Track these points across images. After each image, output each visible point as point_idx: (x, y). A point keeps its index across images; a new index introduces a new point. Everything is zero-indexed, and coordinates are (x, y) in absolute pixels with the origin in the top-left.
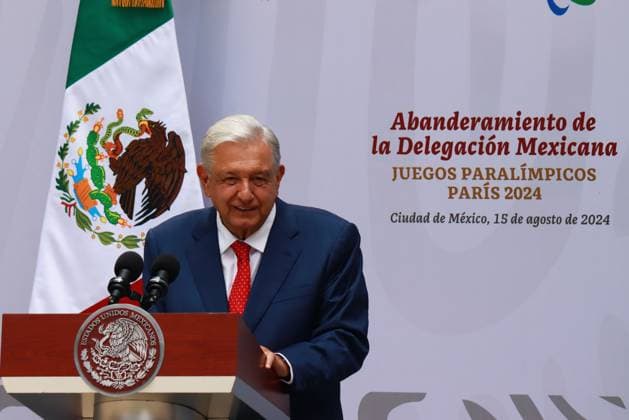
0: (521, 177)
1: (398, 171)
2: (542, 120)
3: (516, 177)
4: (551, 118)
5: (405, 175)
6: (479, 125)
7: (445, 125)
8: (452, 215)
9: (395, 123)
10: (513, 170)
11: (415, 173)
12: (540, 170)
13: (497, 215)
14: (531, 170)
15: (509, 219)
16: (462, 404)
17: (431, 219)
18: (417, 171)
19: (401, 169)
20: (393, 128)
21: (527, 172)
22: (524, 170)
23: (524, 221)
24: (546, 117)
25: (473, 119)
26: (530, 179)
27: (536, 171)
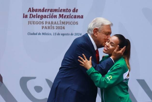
0: (60, 24)
1: (29, 22)
2: (65, 10)
3: (58, 24)
4: (67, 9)
5: (31, 23)
6: (49, 11)
7: (41, 11)
8: (43, 33)
9: (29, 10)
10: (58, 22)
11: (34, 23)
12: (64, 22)
13: (54, 33)
14: (62, 22)
15: (57, 34)
16: (45, 80)
17: (38, 34)
18: (34, 22)
19: (30, 22)
20: (28, 11)
21: (61, 23)
22: (60, 22)
23: (60, 34)
24: (66, 9)
25: (48, 9)
26: (62, 24)
27: (63, 22)
